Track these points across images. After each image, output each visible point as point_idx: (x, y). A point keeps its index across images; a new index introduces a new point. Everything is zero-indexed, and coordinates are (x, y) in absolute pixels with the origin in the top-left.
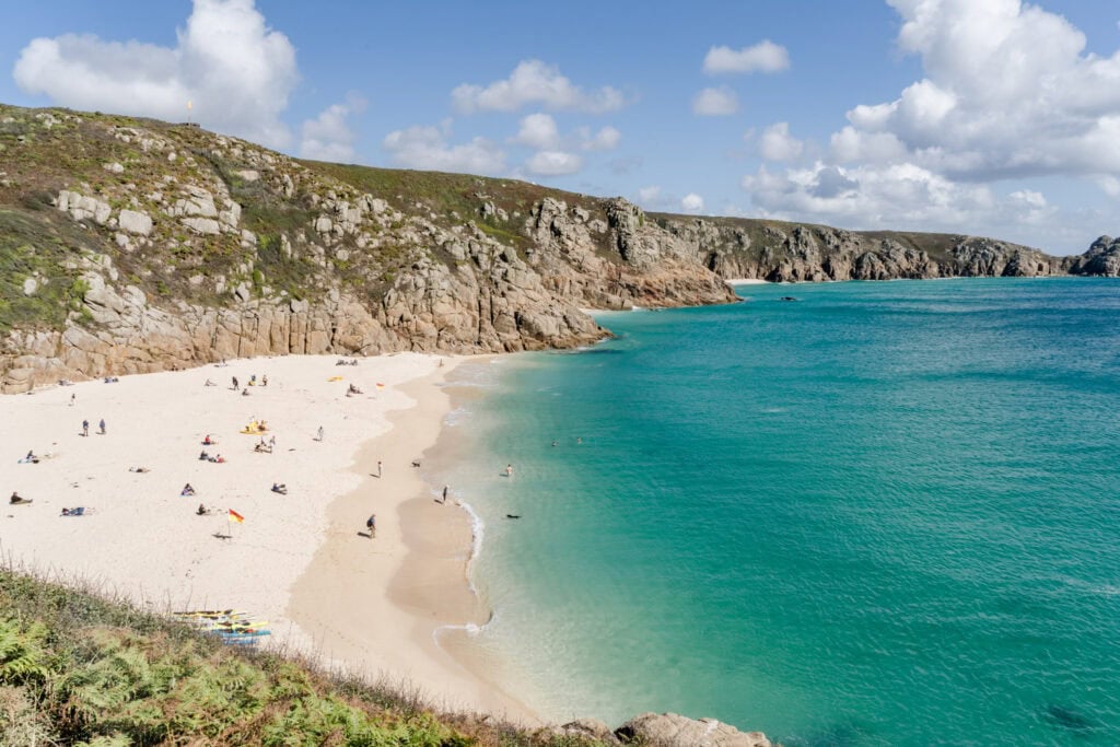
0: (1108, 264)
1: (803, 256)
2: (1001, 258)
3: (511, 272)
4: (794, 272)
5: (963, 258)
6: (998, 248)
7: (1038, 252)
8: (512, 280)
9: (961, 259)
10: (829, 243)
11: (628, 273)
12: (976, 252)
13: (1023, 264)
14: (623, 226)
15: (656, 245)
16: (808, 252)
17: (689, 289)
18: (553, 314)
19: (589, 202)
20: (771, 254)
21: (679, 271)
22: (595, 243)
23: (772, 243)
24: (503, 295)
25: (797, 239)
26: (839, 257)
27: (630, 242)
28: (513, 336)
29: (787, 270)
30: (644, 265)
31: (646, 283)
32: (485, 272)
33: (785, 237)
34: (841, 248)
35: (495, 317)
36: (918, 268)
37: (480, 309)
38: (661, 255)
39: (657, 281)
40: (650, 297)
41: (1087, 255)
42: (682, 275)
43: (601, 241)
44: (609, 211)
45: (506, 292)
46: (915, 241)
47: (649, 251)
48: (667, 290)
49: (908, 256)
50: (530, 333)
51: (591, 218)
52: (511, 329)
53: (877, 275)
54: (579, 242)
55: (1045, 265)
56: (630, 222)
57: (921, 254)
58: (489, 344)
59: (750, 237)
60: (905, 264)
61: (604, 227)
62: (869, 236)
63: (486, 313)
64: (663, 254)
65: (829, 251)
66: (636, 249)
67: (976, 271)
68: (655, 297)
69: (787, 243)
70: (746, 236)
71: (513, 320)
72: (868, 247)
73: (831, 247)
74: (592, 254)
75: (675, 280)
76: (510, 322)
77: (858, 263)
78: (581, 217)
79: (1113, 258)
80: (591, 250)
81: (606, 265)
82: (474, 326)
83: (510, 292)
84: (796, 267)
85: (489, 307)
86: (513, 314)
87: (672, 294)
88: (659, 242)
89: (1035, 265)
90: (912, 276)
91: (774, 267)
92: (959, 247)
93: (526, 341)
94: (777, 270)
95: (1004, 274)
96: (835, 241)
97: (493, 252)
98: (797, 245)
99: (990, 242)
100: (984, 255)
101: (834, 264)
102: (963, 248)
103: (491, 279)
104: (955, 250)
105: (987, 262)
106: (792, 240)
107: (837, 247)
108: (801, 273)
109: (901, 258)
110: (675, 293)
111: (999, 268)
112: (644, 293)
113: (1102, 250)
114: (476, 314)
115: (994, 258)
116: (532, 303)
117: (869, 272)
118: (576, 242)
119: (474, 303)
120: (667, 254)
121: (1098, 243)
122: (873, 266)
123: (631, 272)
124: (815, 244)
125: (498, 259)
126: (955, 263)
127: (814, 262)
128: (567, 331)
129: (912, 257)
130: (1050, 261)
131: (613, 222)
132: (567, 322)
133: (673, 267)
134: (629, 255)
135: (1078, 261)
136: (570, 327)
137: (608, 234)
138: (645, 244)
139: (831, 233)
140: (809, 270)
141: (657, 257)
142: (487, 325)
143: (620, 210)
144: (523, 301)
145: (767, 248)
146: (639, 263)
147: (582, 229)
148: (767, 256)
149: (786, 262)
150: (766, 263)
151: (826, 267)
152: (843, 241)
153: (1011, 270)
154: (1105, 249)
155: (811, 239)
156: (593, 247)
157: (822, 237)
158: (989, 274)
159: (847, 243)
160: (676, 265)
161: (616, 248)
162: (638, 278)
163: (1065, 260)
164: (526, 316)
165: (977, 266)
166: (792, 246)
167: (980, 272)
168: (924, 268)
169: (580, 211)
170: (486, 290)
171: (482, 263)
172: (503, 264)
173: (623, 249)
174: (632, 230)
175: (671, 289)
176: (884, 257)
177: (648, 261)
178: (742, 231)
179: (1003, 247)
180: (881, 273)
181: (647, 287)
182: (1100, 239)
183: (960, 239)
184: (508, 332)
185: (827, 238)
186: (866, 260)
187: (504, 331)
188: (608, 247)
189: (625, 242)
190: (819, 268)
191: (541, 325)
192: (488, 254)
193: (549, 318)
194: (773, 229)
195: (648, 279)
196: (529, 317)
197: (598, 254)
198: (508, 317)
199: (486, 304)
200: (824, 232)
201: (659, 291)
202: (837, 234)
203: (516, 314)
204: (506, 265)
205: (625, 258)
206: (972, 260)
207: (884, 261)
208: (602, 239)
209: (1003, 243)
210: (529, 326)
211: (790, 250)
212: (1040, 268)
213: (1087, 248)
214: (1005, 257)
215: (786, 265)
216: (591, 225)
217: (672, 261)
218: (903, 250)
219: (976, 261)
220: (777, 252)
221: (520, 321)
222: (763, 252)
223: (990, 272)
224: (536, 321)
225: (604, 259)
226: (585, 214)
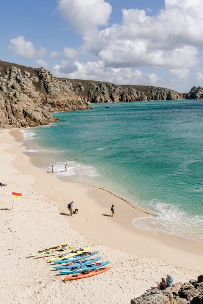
0: (197, 95)
1: (104, 94)
2: (165, 94)
3: (18, 94)
4: (101, 99)
5: (154, 94)
6: (164, 91)
7: (176, 92)
8: (18, 97)
9: (153, 94)
10: (111, 89)
11: (50, 98)
12: (158, 92)
13: (172, 96)
14: (45, 79)
15: (59, 87)
16: (105, 92)
17: (73, 104)
18: (38, 111)
19: (29, 69)
20: (92, 93)
21: (69, 97)
22: (34, 86)
23: (92, 89)
24: (16, 103)
25: (100, 87)
26: (115, 94)
27: (49, 86)
28: (24, 120)
29: (98, 99)
30: (55, 95)
31: (57, 102)
32: (5, 94)
33: (96, 86)
34: (116, 91)
35: (14, 112)
36: (141, 97)
37: (7, 109)
38: (61, 91)
39: (61, 101)
40: (60, 108)
41: (190, 92)
42: (70, 99)
43: (37, 86)
44: (38, 73)
45: (17, 102)
46: (138, 88)
47: (56, 89)
48: (66, 105)
49: (137, 93)
50: (31, 119)
51: (31, 76)
52: (22, 118)
53: (129, 100)
54: (29, 85)
55: (179, 96)
56: (48, 78)
57: (141, 93)
58: (15, 124)
59: (84, 86)
60: (137, 96)
61: (37, 79)
62: (124, 86)
63: (10, 111)
64: (62, 90)
65: (112, 92)
66: (52, 88)
67: (158, 98)
68: (61, 107)
69: (97, 88)
70: (83, 86)
71: (23, 114)
72: (124, 90)
73: (112, 90)
74: (34, 90)
75: (68, 101)
76: (21, 114)
77: (122, 96)
78: (27, 75)
79: (198, 94)
80: (33, 89)
81: (41, 95)
82: (6, 116)
83: (18, 102)
84: (101, 97)
85: (11, 108)
86: (22, 111)
87: (67, 106)
88: (60, 86)
89: (176, 96)
90: (139, 100)
91: (94, 98)
92: (152, 90)
93: (29, 122)
94: (95, 98)
95: (167, 99)
96: (113, 88)
97: (8, 85)
98: (101, 89)
99: (162, 89)
100: (160, 93)
101: (114, 96)
102: (154, 91)
103: (9, 96)
104: (151, 91)
105: (161, 95)
106: (99, 88)
107: (114, 90)
108: (103, 100)
109: (135, 94)
110: (68, 105)
111: (165, 97)
112: (57, 106)
113: (194, 91)
114: (6, 111)
115: (164, 94)
116: (28, 106)
117: (125, 99)
118: (27, 86)
119: (4, 106)
120: (64, 91)
121: (193, 89)
122: (127, 97)
123: (51, 98)
124: (107, 89)
125: (10, 88)
126: (151, 96)
127: (107, 96)
128: (45, 118)
129: (139, 94)
130: (180, 94)
131: (41, 77)
132: (44, 114)
133: (66, 96)
134: (49, 91)
135: (188, 94)
136: (46, 117)
137: (39, 82)
138: (55, 86)
139: (111, 85)
140: (106, 99)
141: (60, 91)
142: (11, 116)
143: (43, 72)
144: (25, 106)
145: (91, 91)
146: (54, 94)
147: (28, 80)
148: (91, 93)
149: (98, 95)
150: (91, 96)
151: (111, 97)
152: (116, 88)
153: (169, 98)
154: (195, 91)
155: (105, 87)
156: (34, 88)
157: (109, 87)
158: (162, 99)
159: (117, 89)
160: (67, 95)
161: (43, 88)
162: (54, 100)
163: (184, 94)
164: (28, 112)
165: (158, 97)
166: (99, 90)
167: (159, 99)
168: (143, 97)
169: (26, 73)
170: (8, 101)
171: (4, 89)
172: (13, 90)
173: (46, 89)
174: (49, 80)
175: (67, 104)
176: (130, 93)
177: (57, 93)
178: (81, 84)
179: (166, 90)
180: (130, 99)
181: (58, 103)
182: (194, 87)
183: (152, 88)
184: (21, 119)
185: (110, 87)
186: (124, 95)
187: (19, 119)
188: (40, 88)
189: (47, 86)
190: (109, 98)
191: (35, 115)
192: (6, 86)
193: (38, 113)
194: (92, 84)
195: (58, 100)
196: (30, 112)
197: (36, 90)
198: (20, 113)
199: (9, 107)
200: (109, 85)
201: (62, 105)
202: (113, 85)
203: (23, 111)
204: (15, 91)
205: (48, 92)
206: (157, 95)
207: (130, 95)
208: (37, 84)
209: (166, 89)
210: (30, 116)
211: (98, 91)
212: (177, 97)
213: (190, 91)
214: (167, 93)
215: (98, 97)
216: (32, 78)
217: (65, 93)
218: (136, 91)
219: (158, 95)
220: (94, 92)
221: (26, 114)
222: (89, 92)
223: (163, 99)
224: (33, 114)
225: (40, 93)
226: (29, 74)
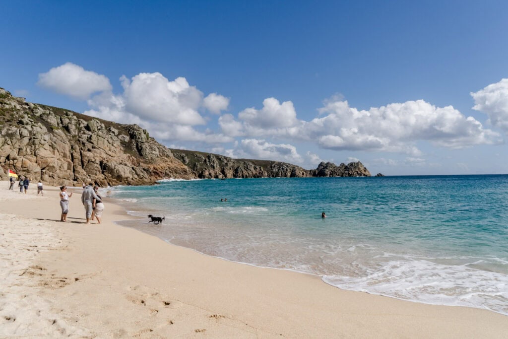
0: (326, 172)
1: (214, 168)
2: (289, 170)
3: (94, 137)
4: (210, 174)
5: (275, 170)
6: (287, 166)
7: (301, 168)
8: (95, 142)
9: (274, 170)
10: (223, 162)
11: (144, 163)
12: (279, 167)
13: (297, 172)
14: (139, 138)
15: (157, 149)
16: (215, 165)
17: (176, 173)
18: (126, 165)
19: (117, 126)
20: (199, 166)
21: (170, 164)
22: (123, 146)
23: (199, 161)
24: (89, 150)
25: (209, 159)
26: (228, 168)
27: (144, 146)
28: (100, 177)
29: (207, 173)
30: (152, 159)
31: (154, 168)
32: (74, 136)
33: (204, 158)
34: (228, 164)
35: (85, 164)
36: (259, 173)
37: (73, 159)
38: (160, 155)
39: (159, 167)
40: (157, 176)
41: (318, 169)
42: (172, 165)
43: (127, 147)
44: (129, 130)
45: (91, 149)
46: (256, 163)
47: (154, 152)
48: (166, 173)
49: (255, 168)
50: (112, 176)
51: (119, 134)
52: (98, 173)
53: (245, 176)
54: (114, 145)
55: (304, 173)
56: (143, 137)
57: (260, 168)
58: (84, 181)
59: (188, 158)
60: (254, 172)
61: (127, 139)
62: (238, 161)
63: (77, 161)
64: (161, 154)
65: (223, 166)
66: (147, 151)
67: (280, 175)
68: (159, 176)
69: (205, 161)
70: (187, 157)
71: (99, 167)
72: (238, 164)
73: (224, 163)
74: (122, 152)
75: (169, 168)
76: (96, 167)
77: (236, 171)
78: (113, 132)
79: (327, 170)
80: (121, 149)
81: (131, 158)
82: (69, 168)
83: (94, 149)
84: (210, 172)
85: (80, 157)
86: (99, 163)
87: (168, 174)
88: (159, 148)
89: (301, 173)
90: (258, 177)
91: (200, 172)
92: (273, 165)
93: (110, 180)
94: (202, 173)
95: (291, 176)
96: (225, 161)
97: (79, 124)
98: (210, 162)
99: (284, 164)
100: (283, 168)
101: (226, 171)
102: (275, 166)
103: (79, 140)
104: (271, 167)
105: (284, 172)
106: (207, 160)
107: (227, 164)
108: (213, 174)
109: (252, 169)
110: (170, 174)
111: (289, 174)
112: (153, 174)
113: (322, 167)
114: (70, 160)
115: (287, 170)
116: (110, 157)
117: (241, 175)
118: (113, 145)
119: (68, 154)
120: (163, 155)
121: (321, 164)
122: (242, 172)
123: (145, 162)
124: (217, 162)
125: (84, 129)
126: (272, 172)
127: (218, 170)
128: (136, 176)
129: (257, 169)
130: (306, 171)
131: (132, 136)
132: (135, 171)
133: (167, 161)
134: (144, 153)
135: (315, 171)
136: (138, 175)
137: (130, 142)
138: (151, 148)
139: (223, 158)
140: (216, 173)
141: (159, 155)
142: (79, 168)
143: (136, 130)
144: (104, 156)
145: (197, 163)
146: (150, 158)
147: (115, 138)
148: (197, 167)
149: (206, 169)
150: (197, 170)
151: (223, 172)
152: (228, 161)
153: (293, 175)
154: (324, 167)
155: (215, 159)
156: (122, 148)
157: (220, 159)
158: (285, 176)
159: (230, 162)
160: (168, 160)
161: (135, 149)
162: (149, 165)
163: (310, 171)
164: (109, 164)
165: (280, 173)
166: (207, 163)
167: (282, 176)
168: (262, 173)
169: (113, 129)
170: (77, 147)
171: (72, 130)
172: (87, 132)
173: (140, 150)
174: (144, 140)
175: (168, 172)
176: (247, 168)
177: (154, 157)
178: (184, 155)
179: (289, 165)
180: (246, 175)
181: (155, 170)
182: (321, 163)
183: (273, 162)
184: (96, 174)
185: (222, 159)
186: (239, 170)
187: (93, 174)
188: (131, 149)
189: (141, 147)
190: (220, 173)
191: (120, 170)
192: (76, 125)
193: (125, 167)
194: (198, 155)
195: (155, 166)
196: (112, 164)
197: (125, 152)
198: (96, 165)
199: (77, 155)
200: (220, 157)
201: (161, 172)
202: (225, 158)
203: (101, 163)
204: (90, 133)
205: (141, 155)
206: (278, 171)
207: (246, 170)
208: (127, 145)
209: (289, 164)
210: (111, 171)
211: (207, 164)
212: (303, 174)
213: (317, 167)
214: (290, 169)
215: (206, 171)
216: (120, 137)
217: (166, 158)
218: (253, 166)
219: (280, 171)
220: (201, 165)
221: (104, 167)
222: (195, 165)
223: (286, 175)
224: (117, 167)
225: (130, 155)
226: (116, 131)
